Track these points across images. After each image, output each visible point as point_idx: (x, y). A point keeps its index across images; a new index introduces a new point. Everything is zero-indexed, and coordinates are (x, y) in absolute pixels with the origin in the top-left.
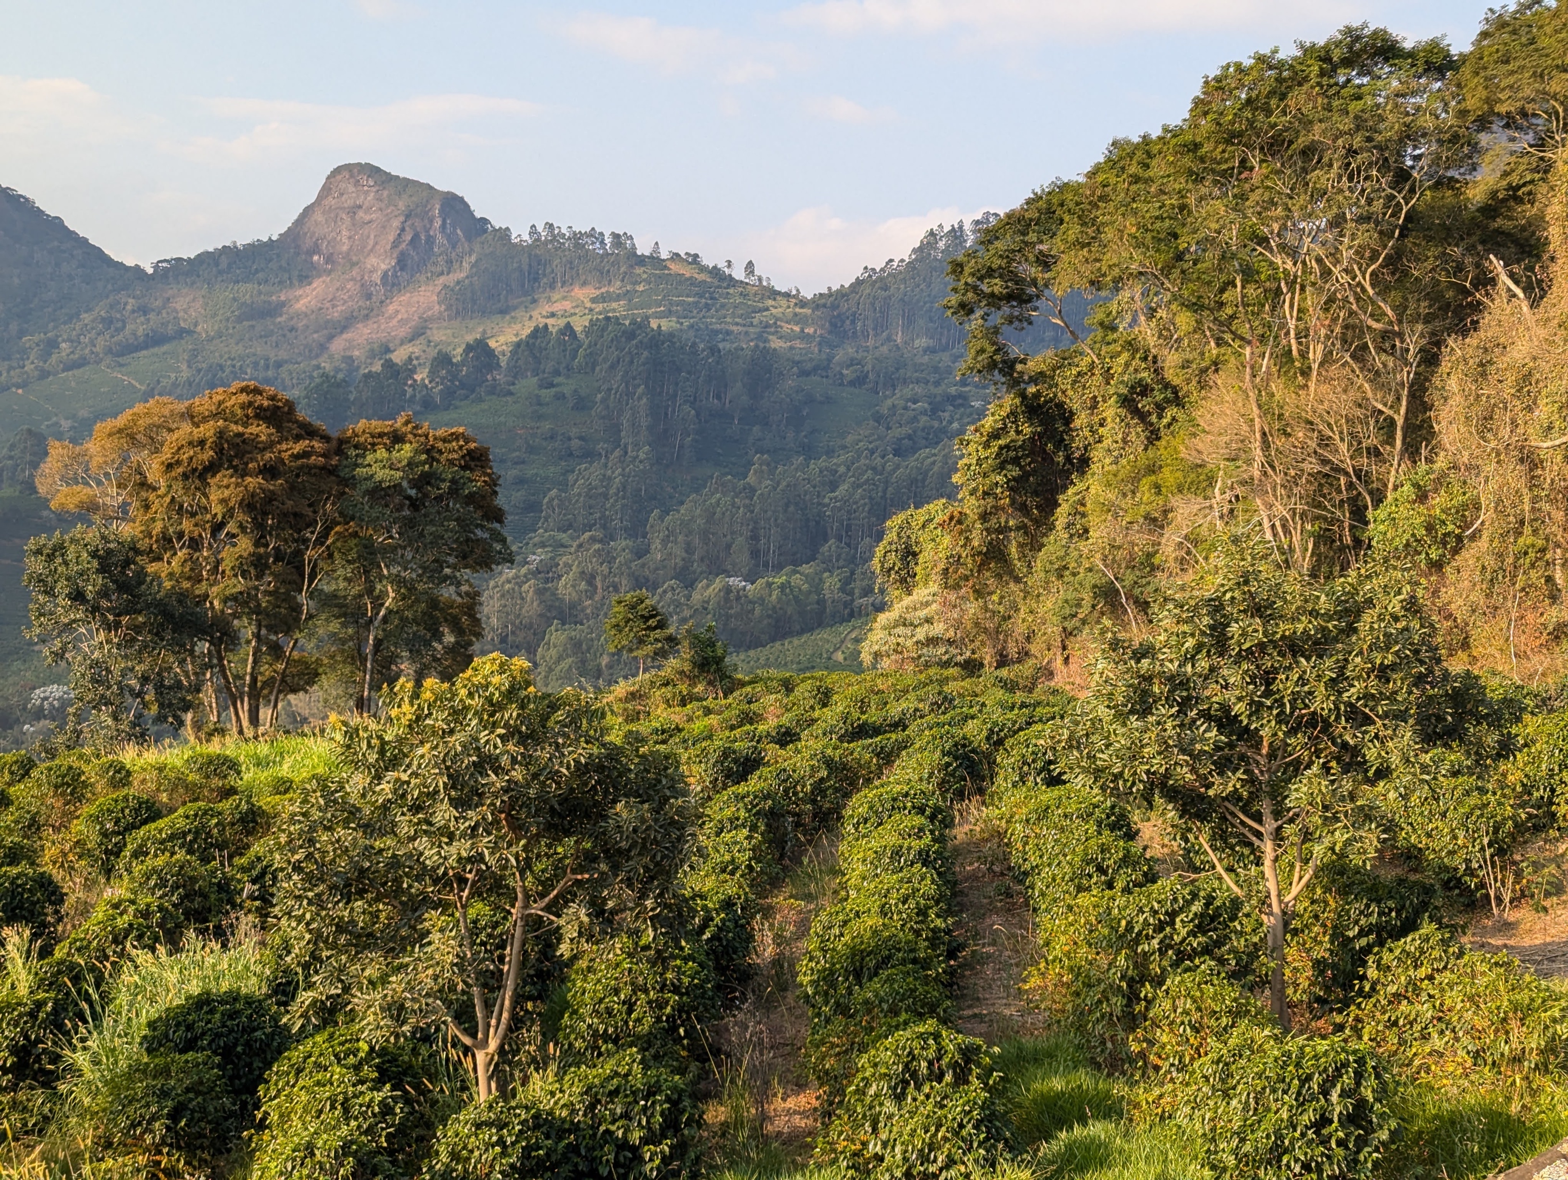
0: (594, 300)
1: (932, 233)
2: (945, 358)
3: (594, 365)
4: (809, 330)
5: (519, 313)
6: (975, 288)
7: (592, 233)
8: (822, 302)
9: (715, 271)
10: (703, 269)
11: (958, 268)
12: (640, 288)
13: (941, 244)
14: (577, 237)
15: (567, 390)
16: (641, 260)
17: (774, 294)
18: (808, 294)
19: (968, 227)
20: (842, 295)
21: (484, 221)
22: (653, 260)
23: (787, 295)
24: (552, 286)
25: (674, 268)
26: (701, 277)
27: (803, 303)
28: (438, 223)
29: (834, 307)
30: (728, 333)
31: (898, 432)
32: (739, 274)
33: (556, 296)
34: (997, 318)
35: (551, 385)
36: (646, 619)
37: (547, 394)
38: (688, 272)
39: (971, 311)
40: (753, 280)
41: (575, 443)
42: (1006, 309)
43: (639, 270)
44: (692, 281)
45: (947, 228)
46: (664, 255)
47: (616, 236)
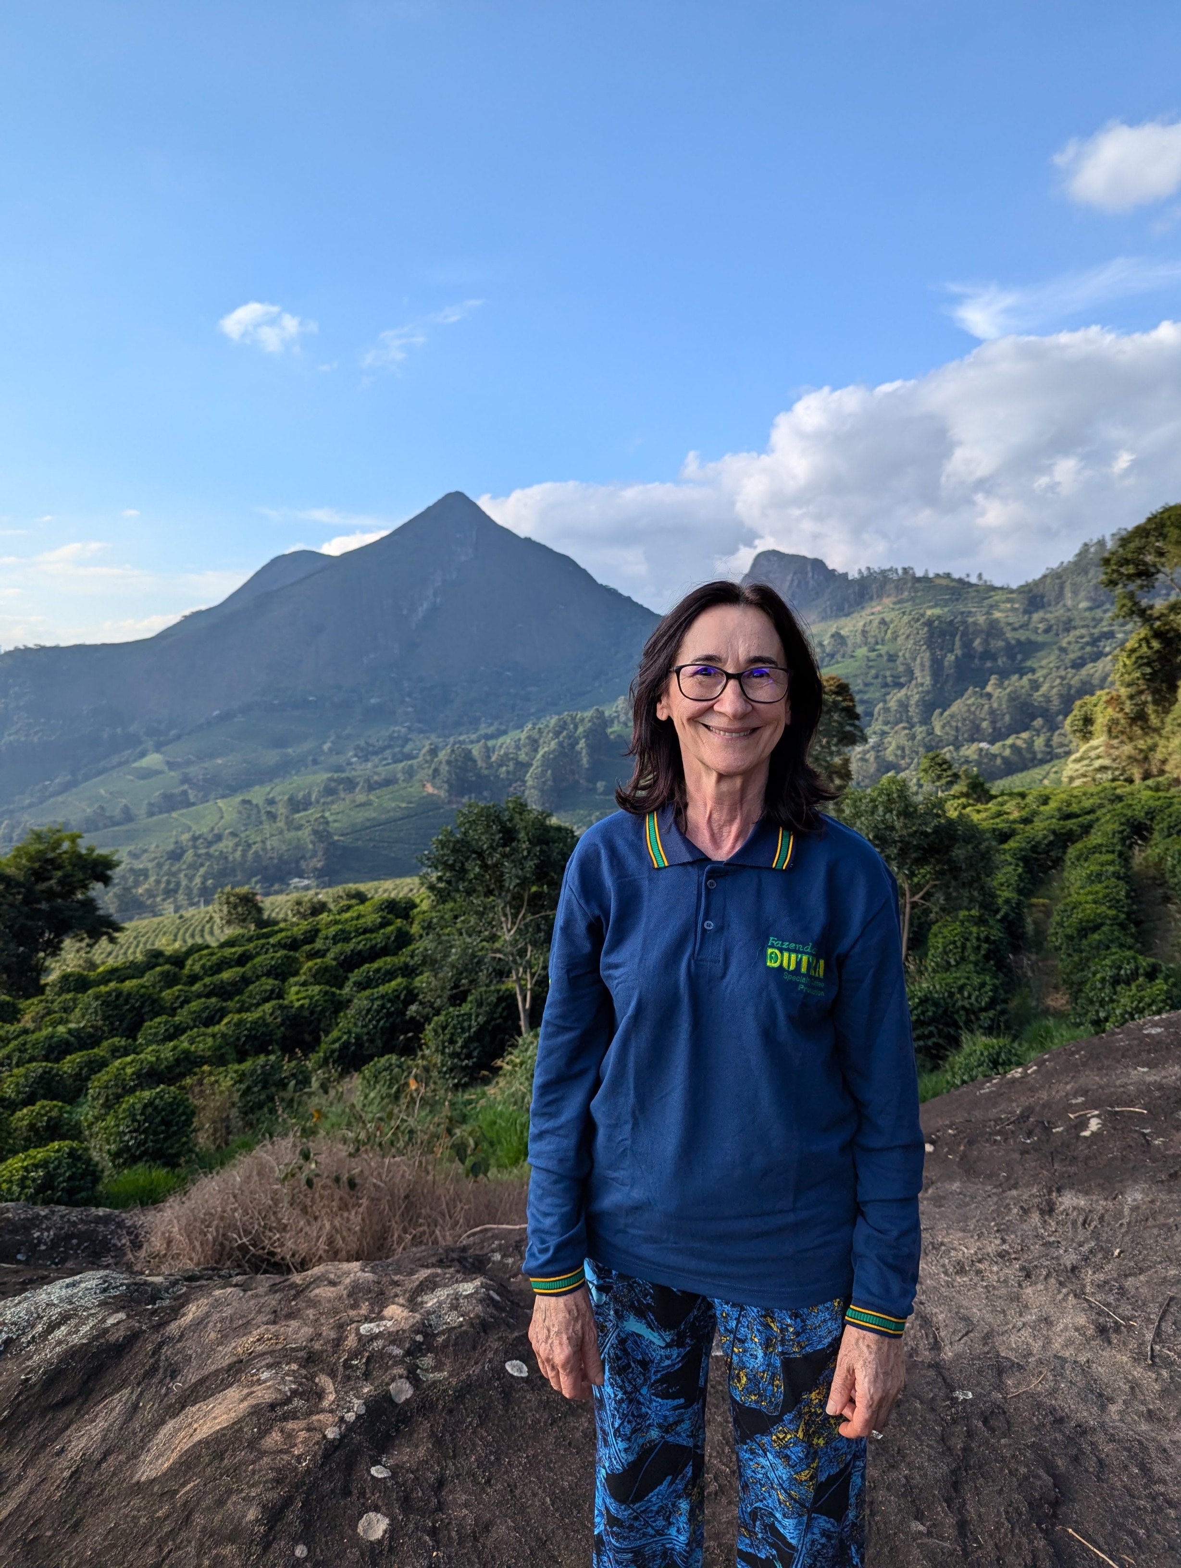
0: (895, 603)
1: (1086, 545)
2: (1098, 613)
3: (897, 636)
4: (1017, 606)
5: (855, 615)
6: (1117, 571)
7: (891, 570)
8: (1021, 590)
9: (960, 581)
10: (954, 580)
11: (1107, 562)
12: (919, 594)
13: (1092, 550)
14: (883, 572)
15: (883, 652)
16: (919, 580)
17: (994, 589)
18: (1014, 586)
19: (1108, 538)
20: (1036, 583)
21: (834, 570)
22: (925, 579)
23: (1002, 588)
24: (871, 599)
25: (938, 581)
26: (953, 584)
27: (1012, 591)
28: (810, 575)
29: (1030, 591)
30: (970, 612)
31: (1072, 656)
32: (973, 580)
33: (874, 603)
34: (1132, 587)
35: (874, 650)
36: (940, 765)
37: (873, 655)
38: (944, 582)
39: (1116, 584)
40: (981, 583)
41: (889, 679)
42: (1139, 582)
43: (917, 585)
44: (947, 587)
45: (1095, 541)
46: (931, 575)
47: (904, 569)
